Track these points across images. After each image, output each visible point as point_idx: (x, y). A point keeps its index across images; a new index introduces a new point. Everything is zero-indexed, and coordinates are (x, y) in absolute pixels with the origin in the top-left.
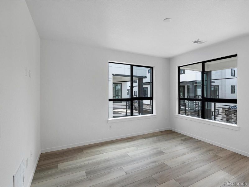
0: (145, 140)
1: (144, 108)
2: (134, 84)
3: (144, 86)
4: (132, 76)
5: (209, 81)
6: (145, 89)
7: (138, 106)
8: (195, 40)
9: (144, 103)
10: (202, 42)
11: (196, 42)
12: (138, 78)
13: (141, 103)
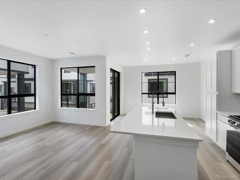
0: (26, 134)
1: (25, 107)
2: (12, 80)
3: (26, 82)
4: (9, 70)
5: (85, 82)
6: (27, 86)
7: (17, 106)
8: (71, 52)
9: (25, 101)
10: (75, 54)
11: (72, 53)
12: (17, 73)
13: (21, 102)
